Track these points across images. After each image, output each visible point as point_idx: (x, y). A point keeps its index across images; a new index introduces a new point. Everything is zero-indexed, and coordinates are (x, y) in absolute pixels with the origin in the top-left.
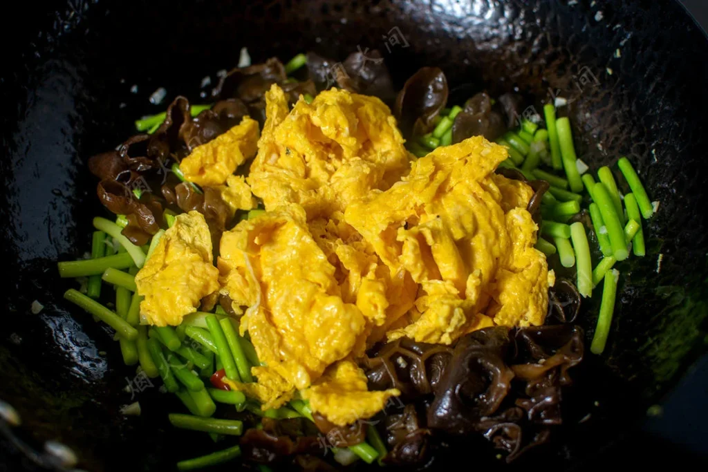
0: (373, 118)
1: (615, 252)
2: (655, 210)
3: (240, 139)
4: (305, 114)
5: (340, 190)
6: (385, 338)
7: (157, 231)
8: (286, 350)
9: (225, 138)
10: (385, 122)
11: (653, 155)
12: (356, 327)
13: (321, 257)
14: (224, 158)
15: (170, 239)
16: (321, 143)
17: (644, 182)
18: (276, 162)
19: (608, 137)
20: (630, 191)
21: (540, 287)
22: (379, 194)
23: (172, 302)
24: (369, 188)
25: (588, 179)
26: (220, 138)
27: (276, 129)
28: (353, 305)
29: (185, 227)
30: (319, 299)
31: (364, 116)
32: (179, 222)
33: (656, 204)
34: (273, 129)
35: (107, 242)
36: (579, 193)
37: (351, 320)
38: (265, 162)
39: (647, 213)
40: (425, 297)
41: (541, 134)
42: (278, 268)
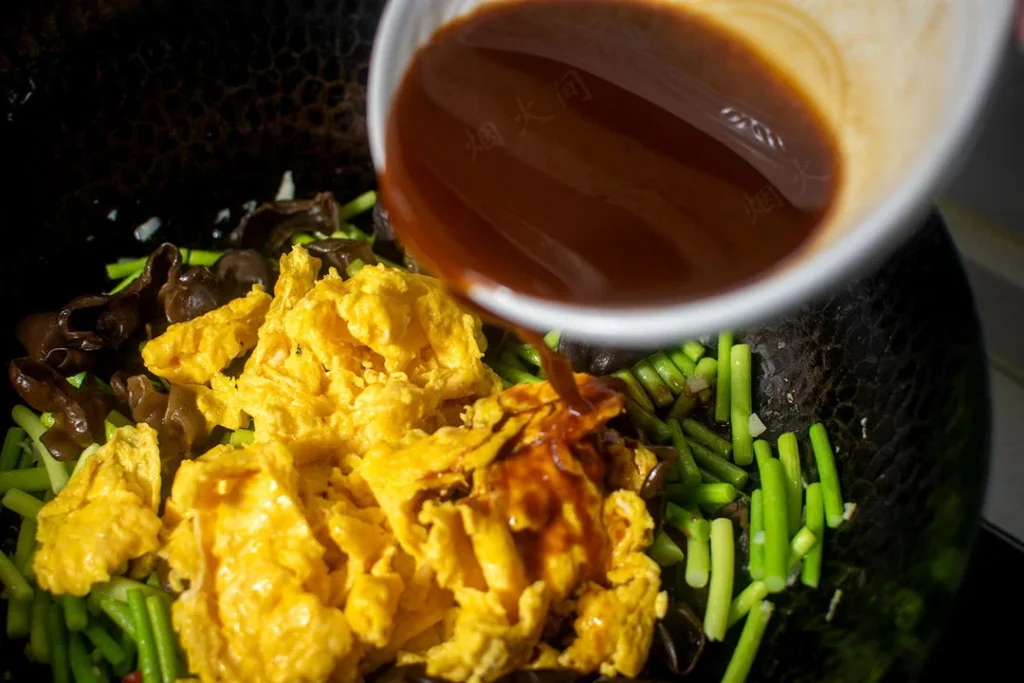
0: (436, 314)
1: (768, 578)
2: (847, 516)
3: (238, 320)
4: (329, 301)
5: (362, 422)
6: (395, 660)
7: (90, 444)
8: (229, 662)
9: (218, 316)
10: (457, 324)
11: (862, 427)
12: (337, 645)
13: (302, 529)
14: (209, 348)
15: (102, 462)
16: (351, 345)
17: (839, 465)
18: (282, 363)
19: (804, 386)
20: (817, 479)
21: (640, 615)
22: (418, 438)
23: (79, 559)
24: (408, 425)
25: (761, 448)
26: (209, 314)
27: (289, 313)
28: (337, 612)
29: (127, 447)
30: (288, 595)
31: (422, 310)
32: (120, 438)
33: (850, 507)
34: (284, 314)
35: (24, 445)
36: (744, 468)
37: (328, 635)
38: (264, 361)
39: (834, 520)
40: (457, 610)
41: (707, 364)
42: (238, 538)
